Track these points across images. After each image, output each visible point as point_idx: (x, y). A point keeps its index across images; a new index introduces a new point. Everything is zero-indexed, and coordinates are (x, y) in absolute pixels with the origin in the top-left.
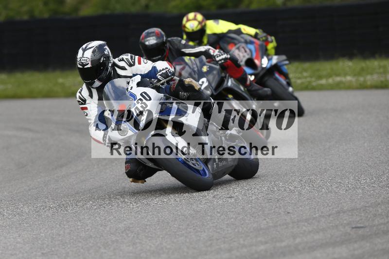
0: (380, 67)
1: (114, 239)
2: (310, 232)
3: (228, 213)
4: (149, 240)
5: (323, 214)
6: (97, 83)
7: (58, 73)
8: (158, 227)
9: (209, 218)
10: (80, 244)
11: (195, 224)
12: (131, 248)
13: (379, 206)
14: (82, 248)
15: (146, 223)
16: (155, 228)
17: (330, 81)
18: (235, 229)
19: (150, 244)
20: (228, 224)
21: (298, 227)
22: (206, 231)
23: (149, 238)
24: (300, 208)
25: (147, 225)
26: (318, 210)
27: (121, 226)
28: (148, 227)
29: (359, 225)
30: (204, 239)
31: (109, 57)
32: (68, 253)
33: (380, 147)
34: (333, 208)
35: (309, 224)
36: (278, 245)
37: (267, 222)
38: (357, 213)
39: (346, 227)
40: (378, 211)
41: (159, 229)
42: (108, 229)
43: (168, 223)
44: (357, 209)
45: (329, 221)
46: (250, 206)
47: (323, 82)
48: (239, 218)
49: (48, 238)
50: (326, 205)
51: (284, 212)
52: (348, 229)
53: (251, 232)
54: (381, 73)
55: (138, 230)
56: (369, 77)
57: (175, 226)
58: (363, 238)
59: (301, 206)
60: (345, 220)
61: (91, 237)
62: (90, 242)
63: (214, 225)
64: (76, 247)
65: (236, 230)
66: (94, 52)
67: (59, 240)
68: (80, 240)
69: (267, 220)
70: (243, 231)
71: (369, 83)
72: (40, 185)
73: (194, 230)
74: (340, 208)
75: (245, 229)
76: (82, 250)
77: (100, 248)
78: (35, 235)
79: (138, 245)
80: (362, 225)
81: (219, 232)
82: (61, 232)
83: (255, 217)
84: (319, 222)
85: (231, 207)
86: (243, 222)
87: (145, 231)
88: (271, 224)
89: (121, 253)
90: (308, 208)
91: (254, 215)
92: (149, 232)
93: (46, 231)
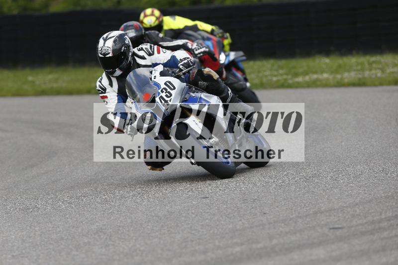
0: (358, 64)
1: (86, 241)
2: (287, 233)
3: (203, 214)
4: (122, 242)
5: (300, 215)
6: (118, 72)
7: (27, 71)
8: (132, 229)
9: (183, 218)
10: (51, 247)
11: (169, 226)
12: (104, 250)
13: (357, 206)
14: (53, 250)
15: (118, 224)
16: (127, 229)
17: (307, 78)
18: (210, 230)
19: (123, 246)
20: (202, 225)
21: (274, 228)
22: (181, 232)
23: (122, 240)
24: (277, 209)
25: (120, 226)
26: (295, 211)
27: (94, 227)
28: (121, 229)
29: (337, 226)
30: (179, 240)
31: (129, 46)
32: (39, 256)
33: (358, 146)
34: (310, 209)
35: (285, 225)
36: (254, 246)
37: (243, 223)
38: (334, 214)
39: (324, 228)
40: (356, 211)
41: (132, 230)
42: (80, 230)
43: (141, 224)
44: (335, 209)
45: (306, 222)
46: (225, 206)
47: (300, 79)
48: (214, 219)
49: (18, 241)
50: (303, 206)
51: (260, 213)
52: (326, 230)
53: (227, 233)
54: (359, 70)
55: (110, 232)
56: (346, 75)
57: (149, 227)
58: (341, 239)
59: (277, 207)
60: (323, 220)
61: (62, 239)
62: (62, 244)
63: (189, 226)
64: (47, 249)
65: (211, 232)
66: (115, 41)
67: (30, 242)
68: (52, 242)
69: (243, 221)
70: (218, 233)
71: (346, 81)
72: (11, 186)
73: (168, 231)
74: (317, 208)
75: (220, 230)
76: (53, 252)
77: (72, 250)
78: (5, 237)
79: (111, 247)
80: (340, 226)
81: (193, 234)
82: (32, 234)
83: (231, 218)
84: (296, 222)
85: (205, 208)
86: (218, 223)
87: (118, 233)
88: (247, 225)
89: (93, 255)
90: (285, 208)
91: (230, 216)
92: (122, 233)
93: (16, 233)
